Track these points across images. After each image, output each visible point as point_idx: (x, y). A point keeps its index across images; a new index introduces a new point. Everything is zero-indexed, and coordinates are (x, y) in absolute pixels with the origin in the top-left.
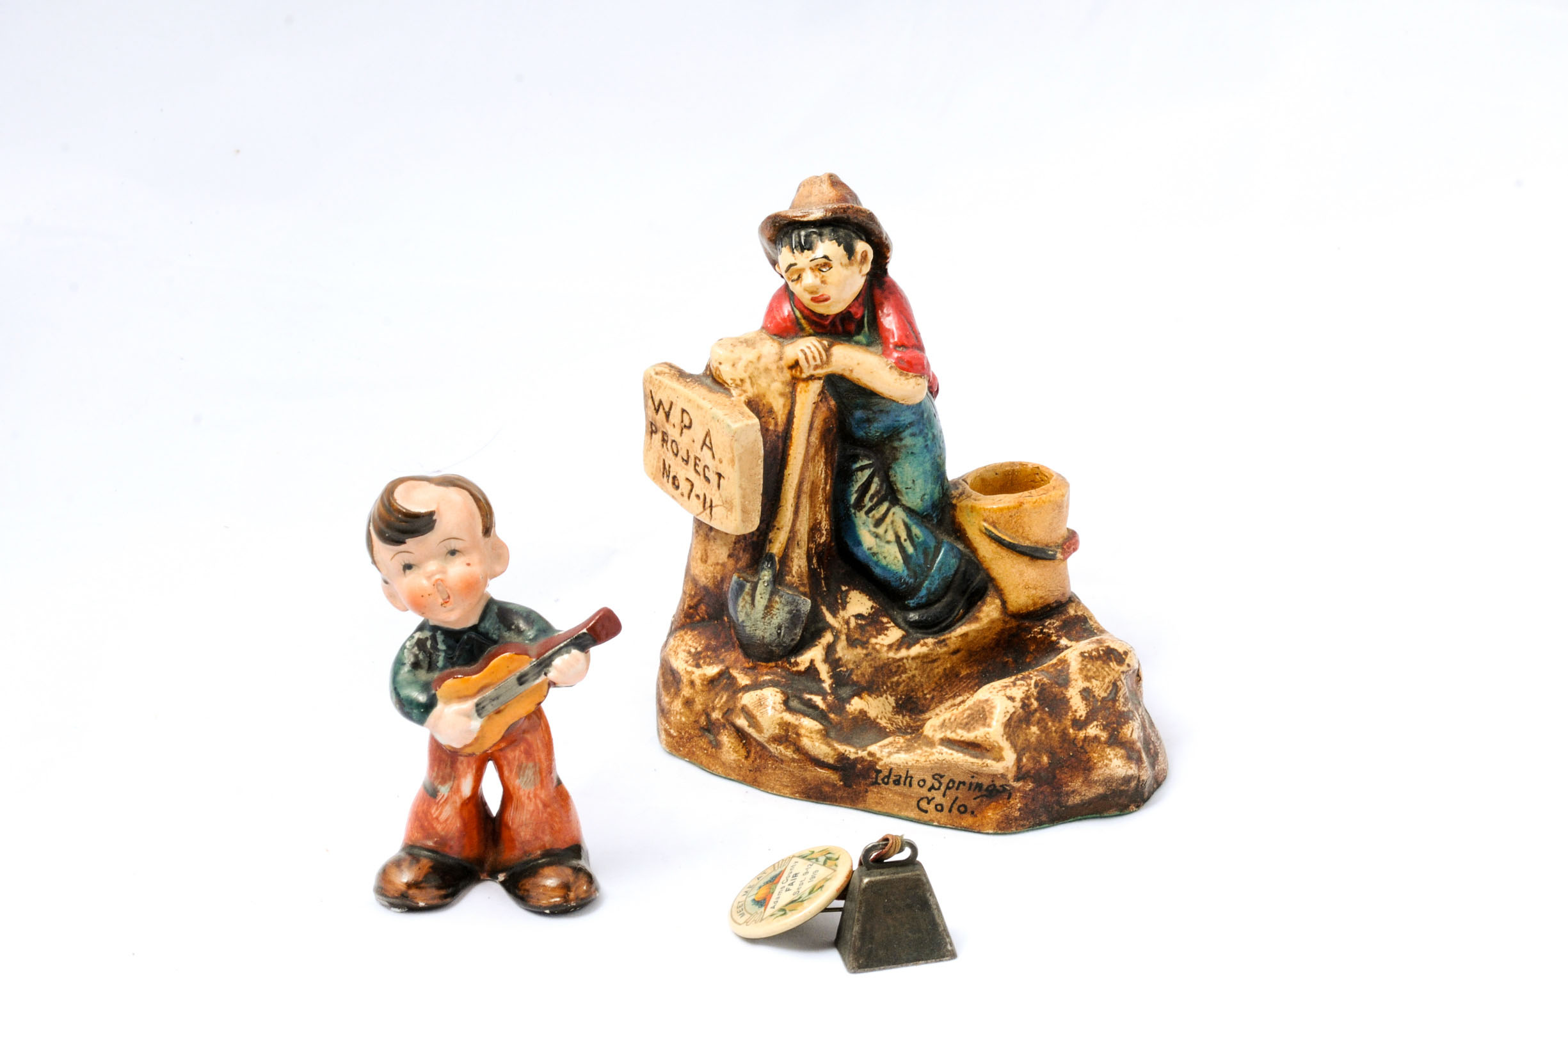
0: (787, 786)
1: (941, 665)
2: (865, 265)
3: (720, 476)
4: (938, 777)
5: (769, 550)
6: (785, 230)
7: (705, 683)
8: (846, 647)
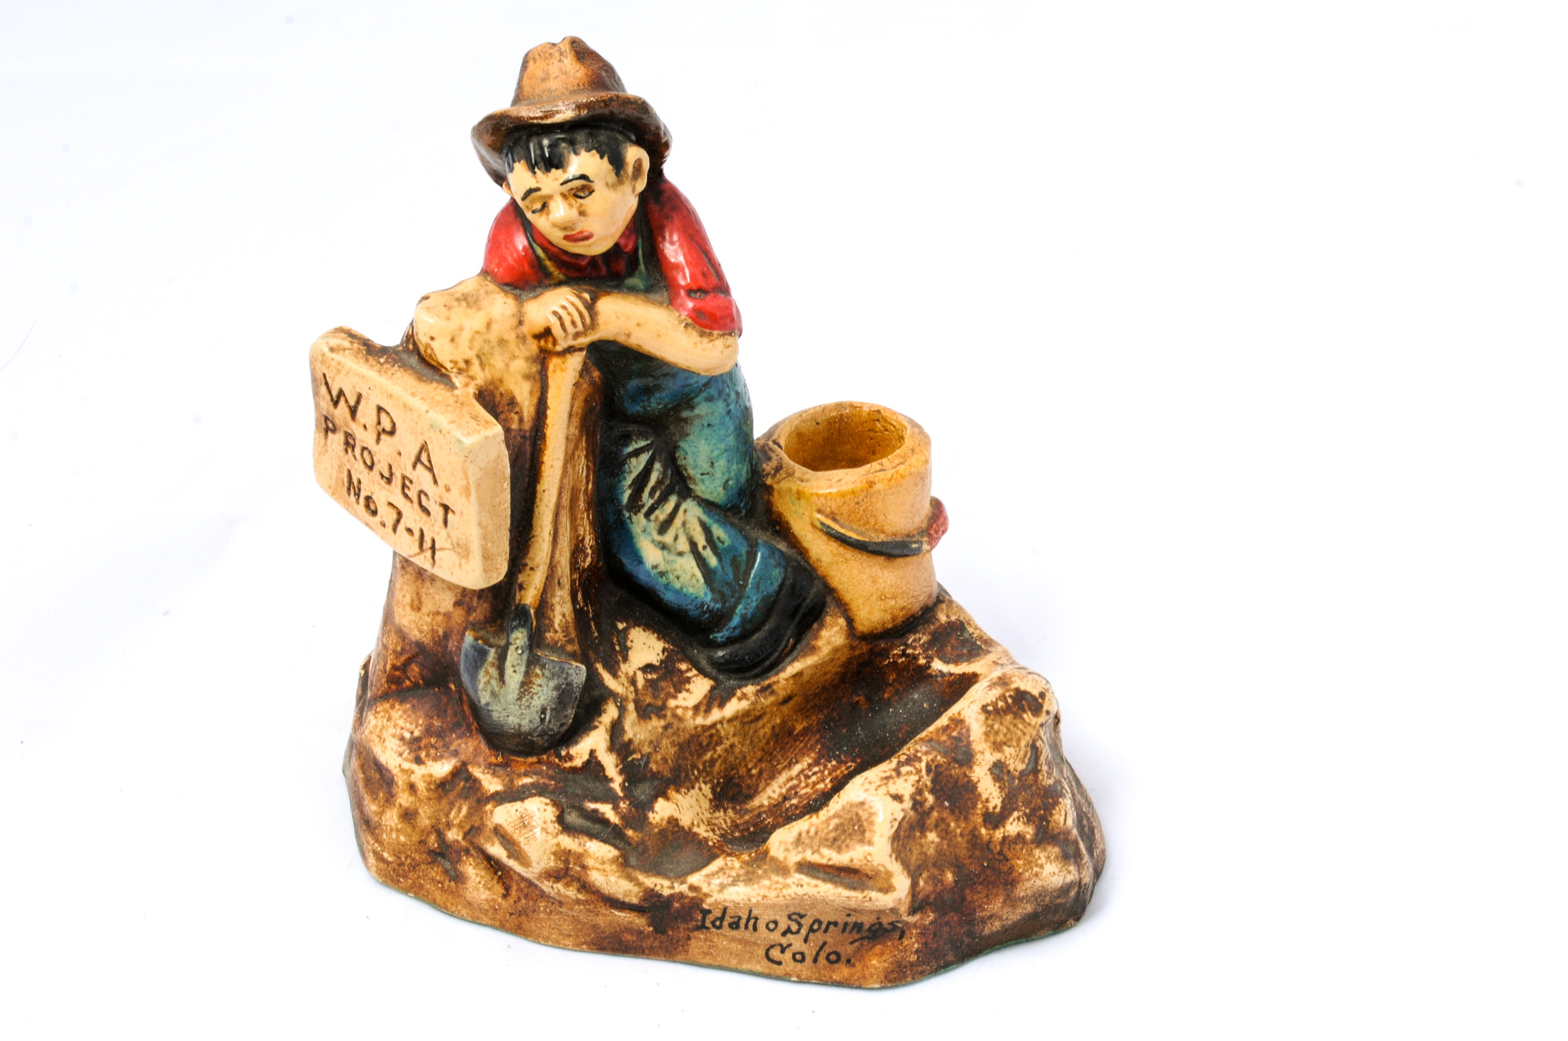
0: (569, 936)
1: (768, 722)
2: (639, 181)
3: (446, 508)
4: (796, 917)
5: (520, 600)
6: (516, 135)
7: (432, 787)
8: (637, 720)
